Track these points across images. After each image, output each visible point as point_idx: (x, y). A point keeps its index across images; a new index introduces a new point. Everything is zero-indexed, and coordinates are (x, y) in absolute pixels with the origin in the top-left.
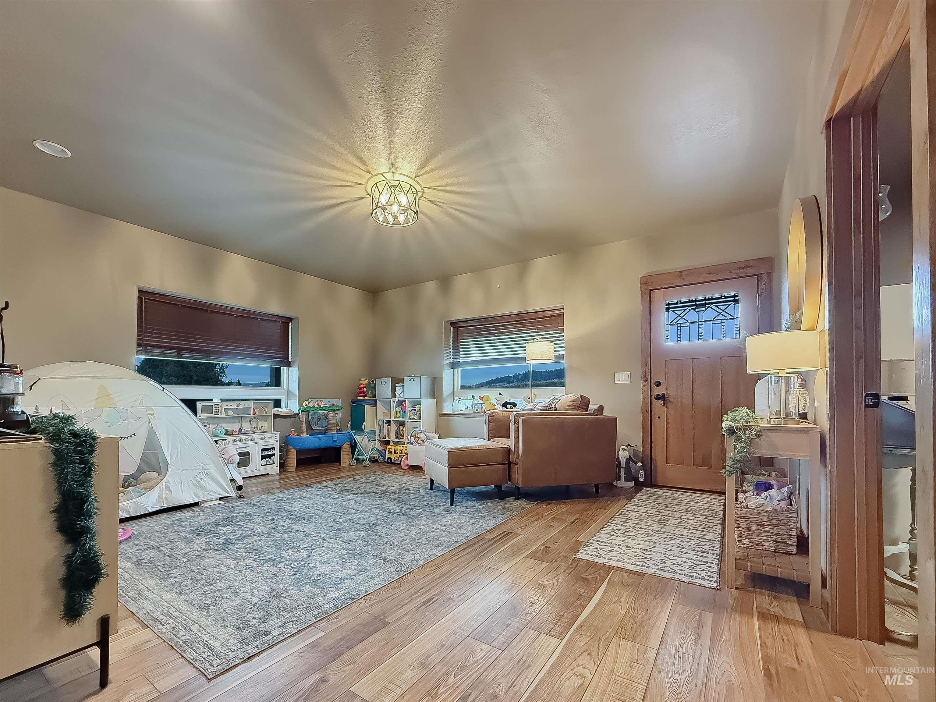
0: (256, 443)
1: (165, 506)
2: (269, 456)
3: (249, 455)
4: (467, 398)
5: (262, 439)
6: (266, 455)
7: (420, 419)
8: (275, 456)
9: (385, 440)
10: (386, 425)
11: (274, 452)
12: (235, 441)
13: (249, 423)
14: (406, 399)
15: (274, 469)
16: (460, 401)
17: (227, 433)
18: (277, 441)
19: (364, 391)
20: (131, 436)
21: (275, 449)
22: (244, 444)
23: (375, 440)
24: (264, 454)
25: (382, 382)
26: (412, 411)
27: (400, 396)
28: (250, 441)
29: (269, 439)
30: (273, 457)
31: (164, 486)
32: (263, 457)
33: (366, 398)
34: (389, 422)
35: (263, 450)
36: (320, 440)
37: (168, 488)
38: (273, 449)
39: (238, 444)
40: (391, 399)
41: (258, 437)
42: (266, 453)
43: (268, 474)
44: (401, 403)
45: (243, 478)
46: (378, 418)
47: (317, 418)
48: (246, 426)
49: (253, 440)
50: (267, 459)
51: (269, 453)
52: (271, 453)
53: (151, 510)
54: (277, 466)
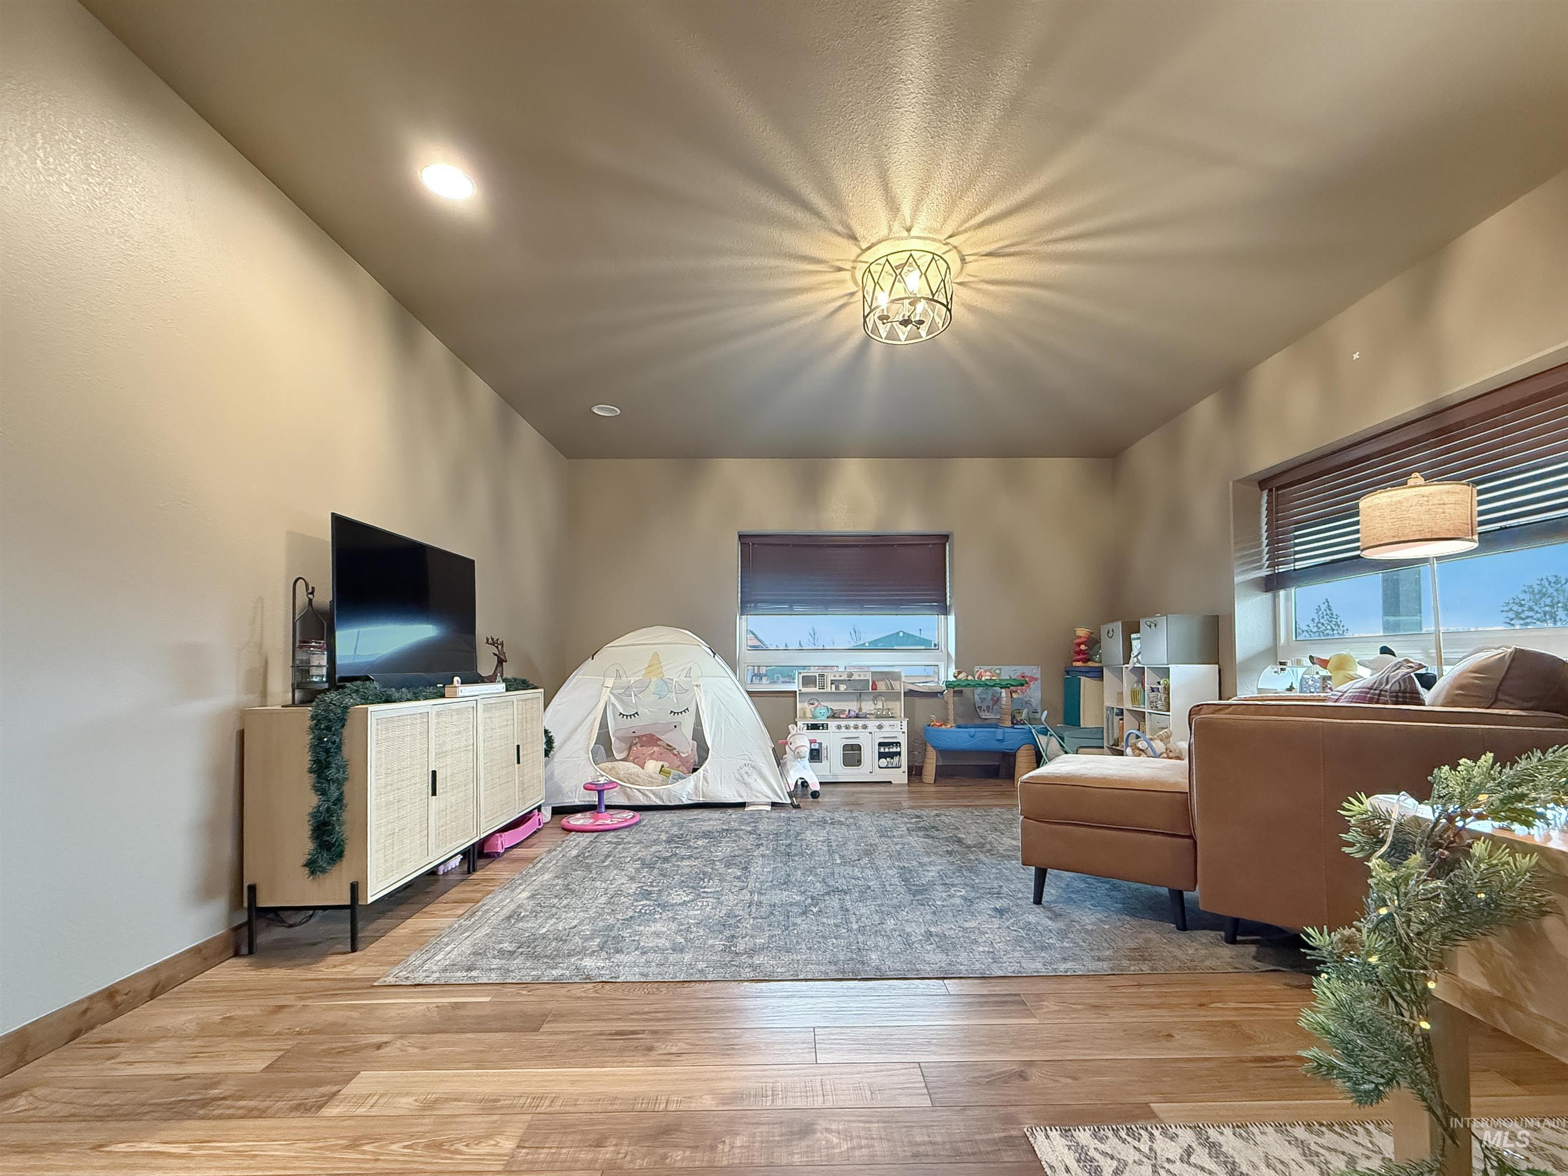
0: (871, 733)
1: (701, 800)
2: (892, 755)
3: (860, 750)
4: (1299, 663)
5: (880, 727)
6: (887, 751)
7: (1168, 711)
8: (900, 755)
9: (1117, 748)
10: (1117, 718)
11: (898, 750)
12: (839, 727)
13: (871, 703)
14: (1146, 667)
15: (900, 776)
16: (1282, 669)
17: (834, 716)
18: (904, 733)
19: (1081, 650)
20: (684, 711)
21: (900, 746)
22: (852, 733)
23: (1103, 747)
24: (882, 750)
25: (1108, 632)
26: (1153, 691)
27: (1138, 659)
28: (860, 730)
29: (889, 729)
30: (898, 757)
31: (701, 776)
32: (882, 755)
33: (1090, 664)
34: (1121, 713)
35: (880, 744)
36: (972, 737)
37: (705, 779)
38: (898, 744)
39: (845, 733)
40: (1124, 666)
41: (872, 724)
42: (887, 750)
43: (890, 782)
44: (1139, 672)
45: (821, 783)
46: (1107, 703)
47: (992, 699)
48: (868, 706)
49: (865, 727)
50: (888, 759)
51: (891, 750)
52: (894, 750)
53: (686, 801)
54: (904, 772)
